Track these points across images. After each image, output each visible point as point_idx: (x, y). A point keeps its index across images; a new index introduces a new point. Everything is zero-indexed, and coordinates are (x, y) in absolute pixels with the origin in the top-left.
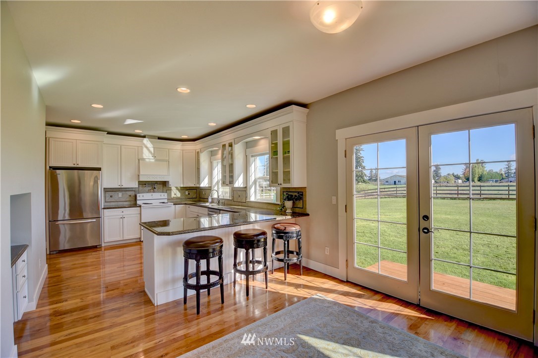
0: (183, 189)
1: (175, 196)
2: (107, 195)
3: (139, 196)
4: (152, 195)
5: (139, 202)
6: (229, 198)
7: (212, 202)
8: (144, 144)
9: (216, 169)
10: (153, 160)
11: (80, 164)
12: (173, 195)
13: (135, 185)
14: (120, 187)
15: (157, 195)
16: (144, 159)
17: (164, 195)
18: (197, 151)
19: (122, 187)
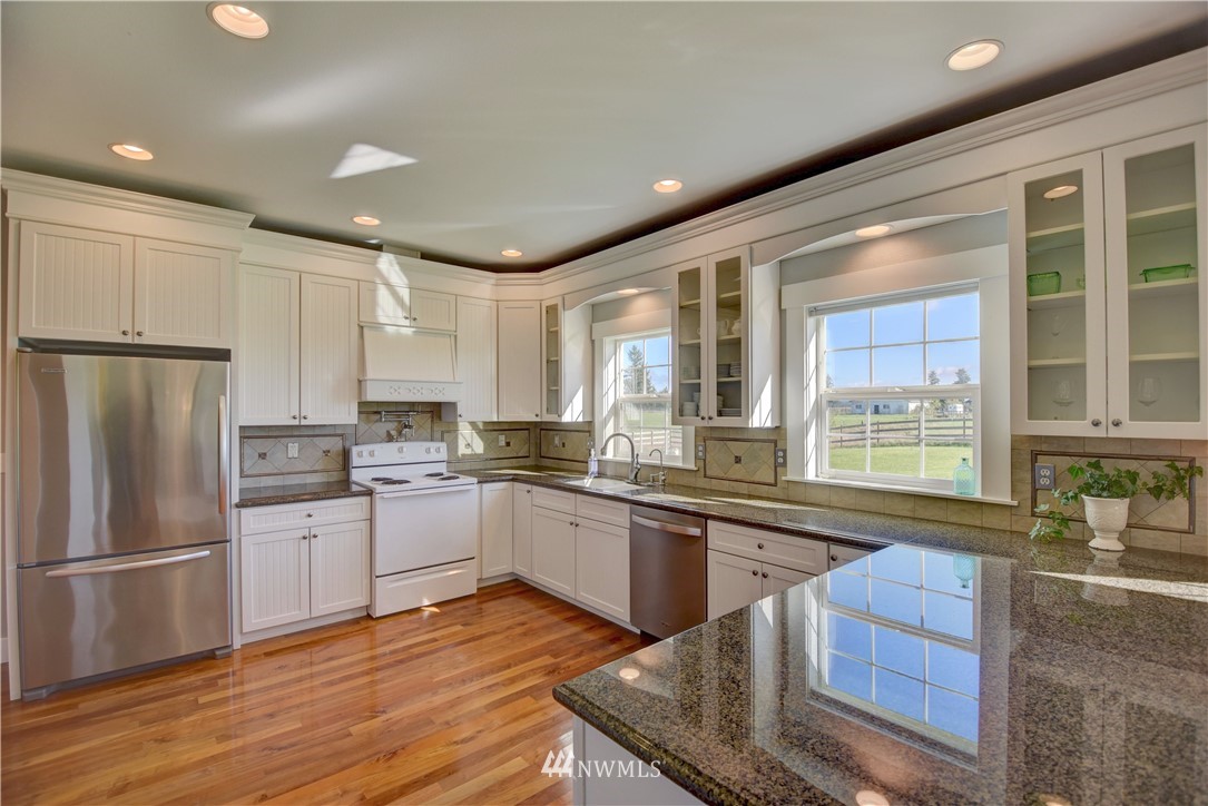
0: (491, 429)
1: (469, 451)
2: (248, 450)
3: (360, 455)
4: (400, 450)
5: (357, 476)
6: (680, 464)
7: (600, 475)
8: (379, 274)
9: (611, 365)
10: (409, 331)
11: (147, 333)
12: (462, 450)
13: (347, 415)
14: (296, 422)
15: (413, 450)
16: (378, 326)
17: (438, 450)
18: (545, 304)
19: (304, 422)
